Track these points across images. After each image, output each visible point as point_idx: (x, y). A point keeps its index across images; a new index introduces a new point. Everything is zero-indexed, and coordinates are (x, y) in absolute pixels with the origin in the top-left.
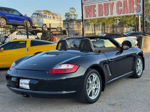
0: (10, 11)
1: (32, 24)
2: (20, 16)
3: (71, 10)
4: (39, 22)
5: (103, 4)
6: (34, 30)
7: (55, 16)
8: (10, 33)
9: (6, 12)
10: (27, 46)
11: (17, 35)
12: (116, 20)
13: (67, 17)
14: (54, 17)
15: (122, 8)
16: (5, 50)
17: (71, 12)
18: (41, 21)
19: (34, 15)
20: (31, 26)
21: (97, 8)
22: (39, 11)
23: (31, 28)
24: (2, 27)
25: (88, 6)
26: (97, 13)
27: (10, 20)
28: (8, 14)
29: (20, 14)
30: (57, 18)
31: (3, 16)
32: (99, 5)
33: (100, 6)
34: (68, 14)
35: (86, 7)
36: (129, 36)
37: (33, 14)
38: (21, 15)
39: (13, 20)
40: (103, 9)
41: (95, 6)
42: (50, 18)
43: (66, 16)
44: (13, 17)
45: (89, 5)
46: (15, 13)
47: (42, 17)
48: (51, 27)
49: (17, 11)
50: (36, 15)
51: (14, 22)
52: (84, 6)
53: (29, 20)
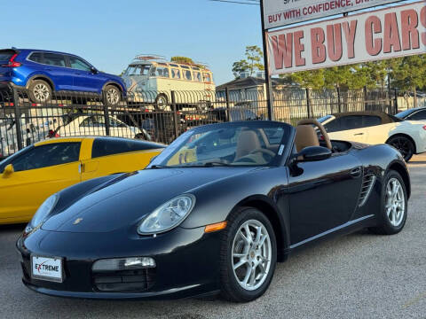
0: (63, 62)
1: (125, 95)
2: (90, 74)
3: (250, 52)
4: (144, 88)
5: (324, 26)
6: (130, 112)
7: (191, 70)
8: (61, 123)
9: (52, 64)
10: (81, 158)
11: (82, 128)
12: (382, 75)
13: (238, 73)
14: (188, 74)
15: (381, 35)
16: (17, 169)
17: (249, 58)
18: (152, 86)
19: (133, 69)
20: (121, 100)
21: (307, 41)
22: (145, 58)
23: (121, 107)
24: (39, 105)
25: (282, 37)
26: (307, 54)
27: (61, 86)
28: (57, 69)
29: (91, 67)
30: (196, 74)
31: (42, 76)
32: (312, 30)
33: (316, 33)
34: (241, 64)
35: (274, 38)
36: (409, 119)
37: (131, 66)
38: (95, 71)
39: (71, 85)
40: (326, 43)
41: (301, 35)
42: (176, 76)
43: (237, 71)
44: (71, 77)
45: (285, 32)
46: (75, 66)
47: (153, 75)
48: (176, 102)
49: (82, 60)
50: (139, 70)
51: (72, 90)
52: (269, 36)
53: (118, 83)
